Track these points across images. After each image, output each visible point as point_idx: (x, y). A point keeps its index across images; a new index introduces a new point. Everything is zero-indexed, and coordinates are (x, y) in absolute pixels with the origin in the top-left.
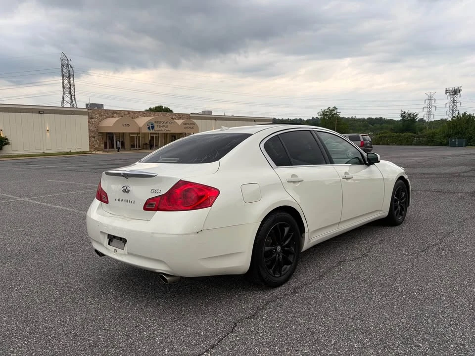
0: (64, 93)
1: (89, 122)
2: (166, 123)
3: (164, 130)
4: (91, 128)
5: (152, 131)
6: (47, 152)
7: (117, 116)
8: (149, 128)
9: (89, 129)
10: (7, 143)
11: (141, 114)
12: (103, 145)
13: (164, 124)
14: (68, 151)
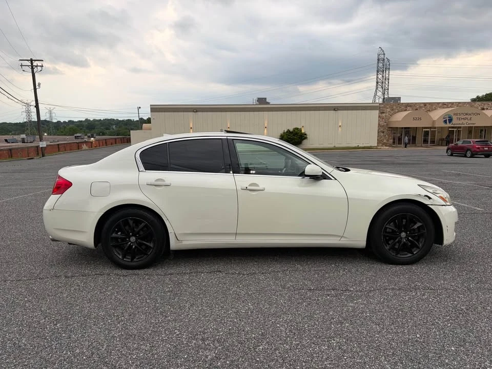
0: (377, 88)
1: (379, 117)
2: (470, 114)
3: (465, 123)
4: (381, 123)
5: (448, 125)
6: (337, 146)
7: (411, 109)
8: (445, 122)
9: (379, 124)
10: (306, 138)
11: (440, 105)
12: (392, 140)
13: (467, 116)
14: (356, 145)
